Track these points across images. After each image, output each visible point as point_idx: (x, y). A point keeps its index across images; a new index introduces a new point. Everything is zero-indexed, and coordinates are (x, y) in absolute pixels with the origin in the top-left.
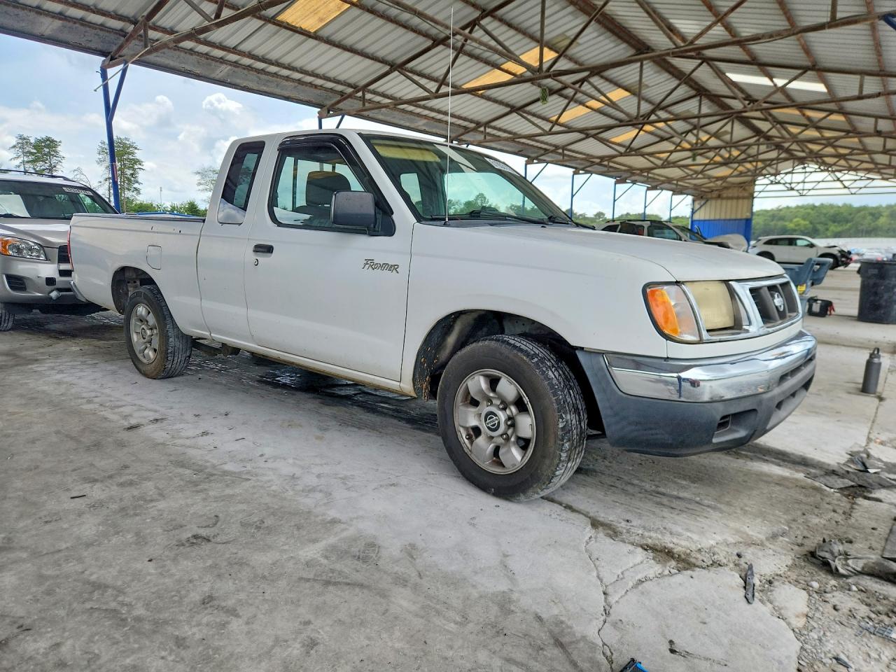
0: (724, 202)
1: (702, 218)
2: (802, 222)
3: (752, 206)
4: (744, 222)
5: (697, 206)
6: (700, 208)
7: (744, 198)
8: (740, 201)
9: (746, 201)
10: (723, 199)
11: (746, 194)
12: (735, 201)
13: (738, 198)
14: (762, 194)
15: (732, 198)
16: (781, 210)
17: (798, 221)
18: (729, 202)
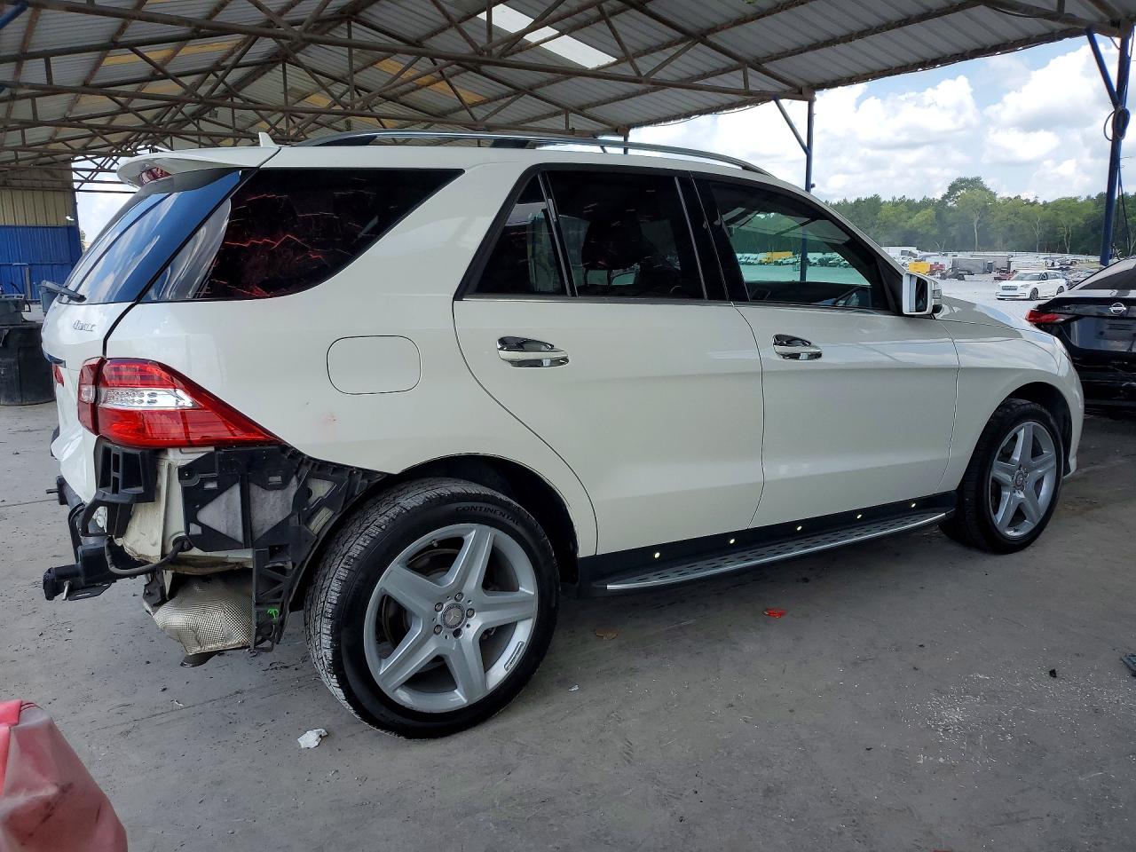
0: (18, 194)
3: (75, 204)
4: (66, 230)
7: (55, 190)
8: (50, 196)
9: (60, 197)
10: (13, 188)
11: (58, 184)
12: (38, 195)
13: (44, 189)
14: (86, 186)
15: (33, 189)
18: (28, 195)
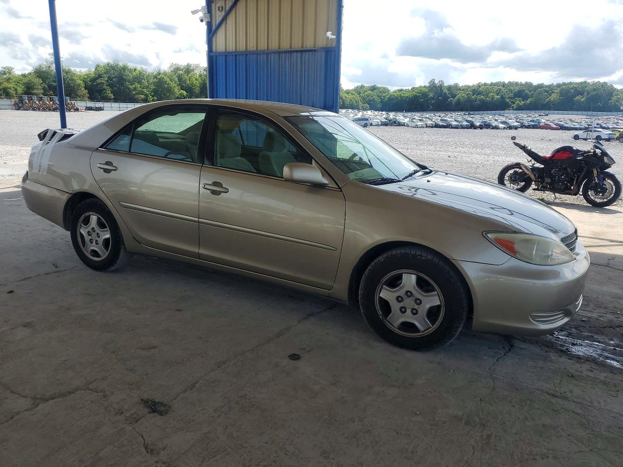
1: (231, 48)
2: (496, 97)
5: (218, 16)
6: (224, 19)
16: (480, 87)
17: (493, 95)
